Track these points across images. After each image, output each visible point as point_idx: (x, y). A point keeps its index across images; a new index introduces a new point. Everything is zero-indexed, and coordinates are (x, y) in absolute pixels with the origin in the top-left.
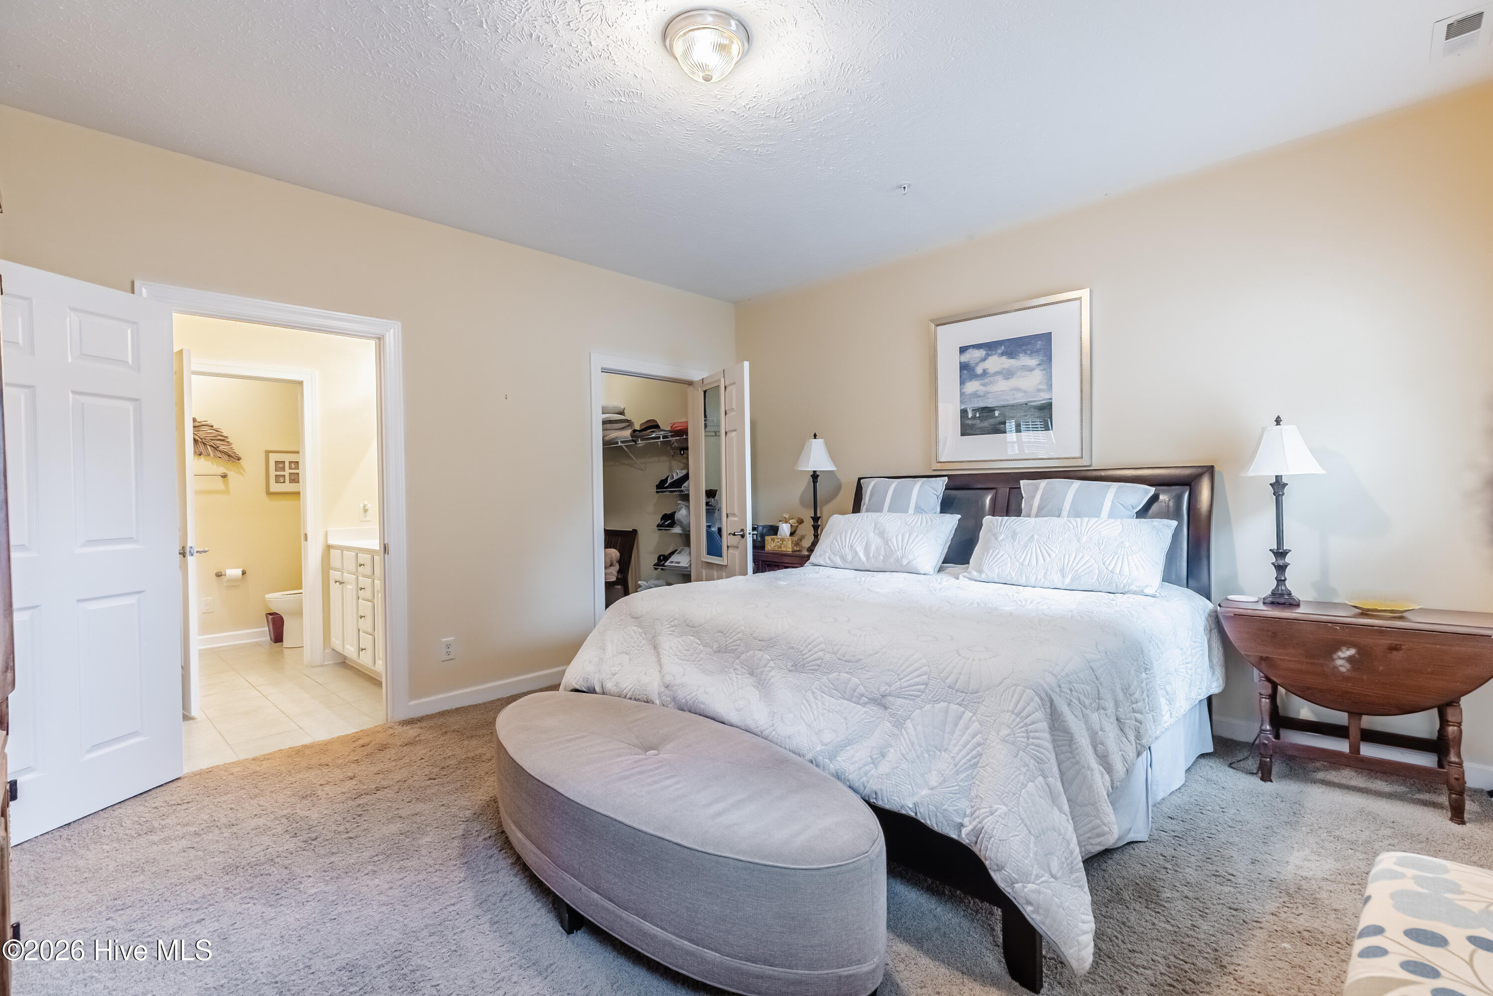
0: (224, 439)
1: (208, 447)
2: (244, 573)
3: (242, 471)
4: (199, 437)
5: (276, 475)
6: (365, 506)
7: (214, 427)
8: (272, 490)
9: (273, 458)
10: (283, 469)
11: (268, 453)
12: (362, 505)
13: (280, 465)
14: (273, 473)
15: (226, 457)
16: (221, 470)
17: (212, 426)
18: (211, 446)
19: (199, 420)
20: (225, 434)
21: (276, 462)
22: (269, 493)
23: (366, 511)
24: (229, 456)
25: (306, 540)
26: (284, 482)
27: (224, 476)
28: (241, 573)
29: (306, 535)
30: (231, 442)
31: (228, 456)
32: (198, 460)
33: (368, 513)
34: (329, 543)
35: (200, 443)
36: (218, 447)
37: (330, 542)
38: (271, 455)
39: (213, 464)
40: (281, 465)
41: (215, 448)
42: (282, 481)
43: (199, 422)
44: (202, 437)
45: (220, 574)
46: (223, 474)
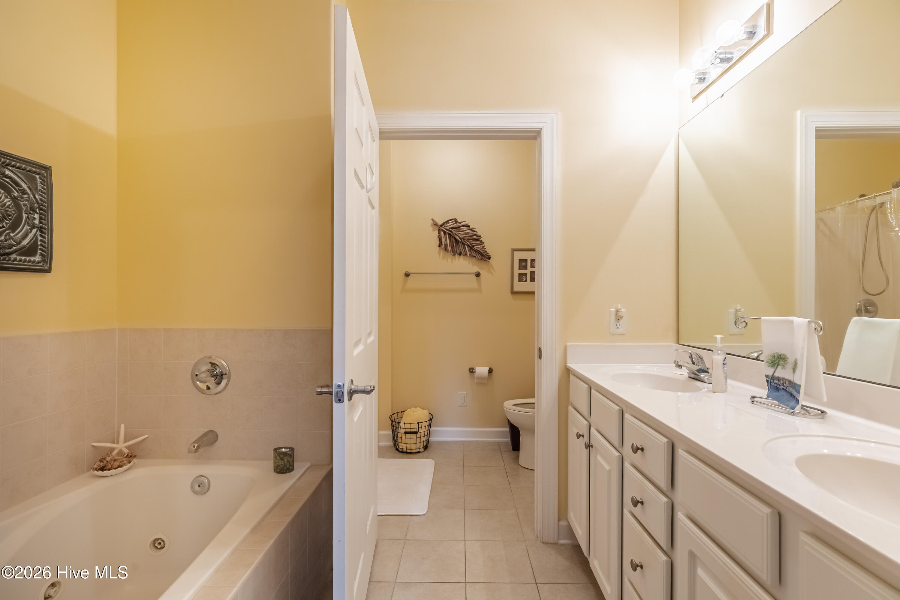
0: (478, 239)
1: (466, 247)
2: (490, 371)
3: (492, 270)
4: (460, 237)
5: (519, 274)
6: (617, 311)
7: (471, 227)
8: (515, 289)
9: (518, 256)
10: (525, 268)
11: (514, 250)
12: (613, 310)
13: (523, 264)
14: (517, 271)
15: (479, 256)
16: (475, 269)
17: (469, 226)
18: (468, 246)
19: (459, 221)
20: (479, 233)
21: (519, 260)
22: (514, 293)
23: (618, 318)
24: (482, 255)
25: (540, 357)
26: (526, 281)
27: (478, 275)
28: (487, 372)
29: (540, 350)
30: (483, 241)
31: (481, 255)
32: (459, 260)
33: (621, 322)
34: (568, 364)
35: (460, 243)
36: (474, 246)
37: (572, 365)
38: (515, 253)
39: (469, 263)
40: (524, 264)
41: (471, 248)
42: (524, 280)
43: (460, 223)
44: (462, 237)
45: (472, 371)
46: (476, 273)
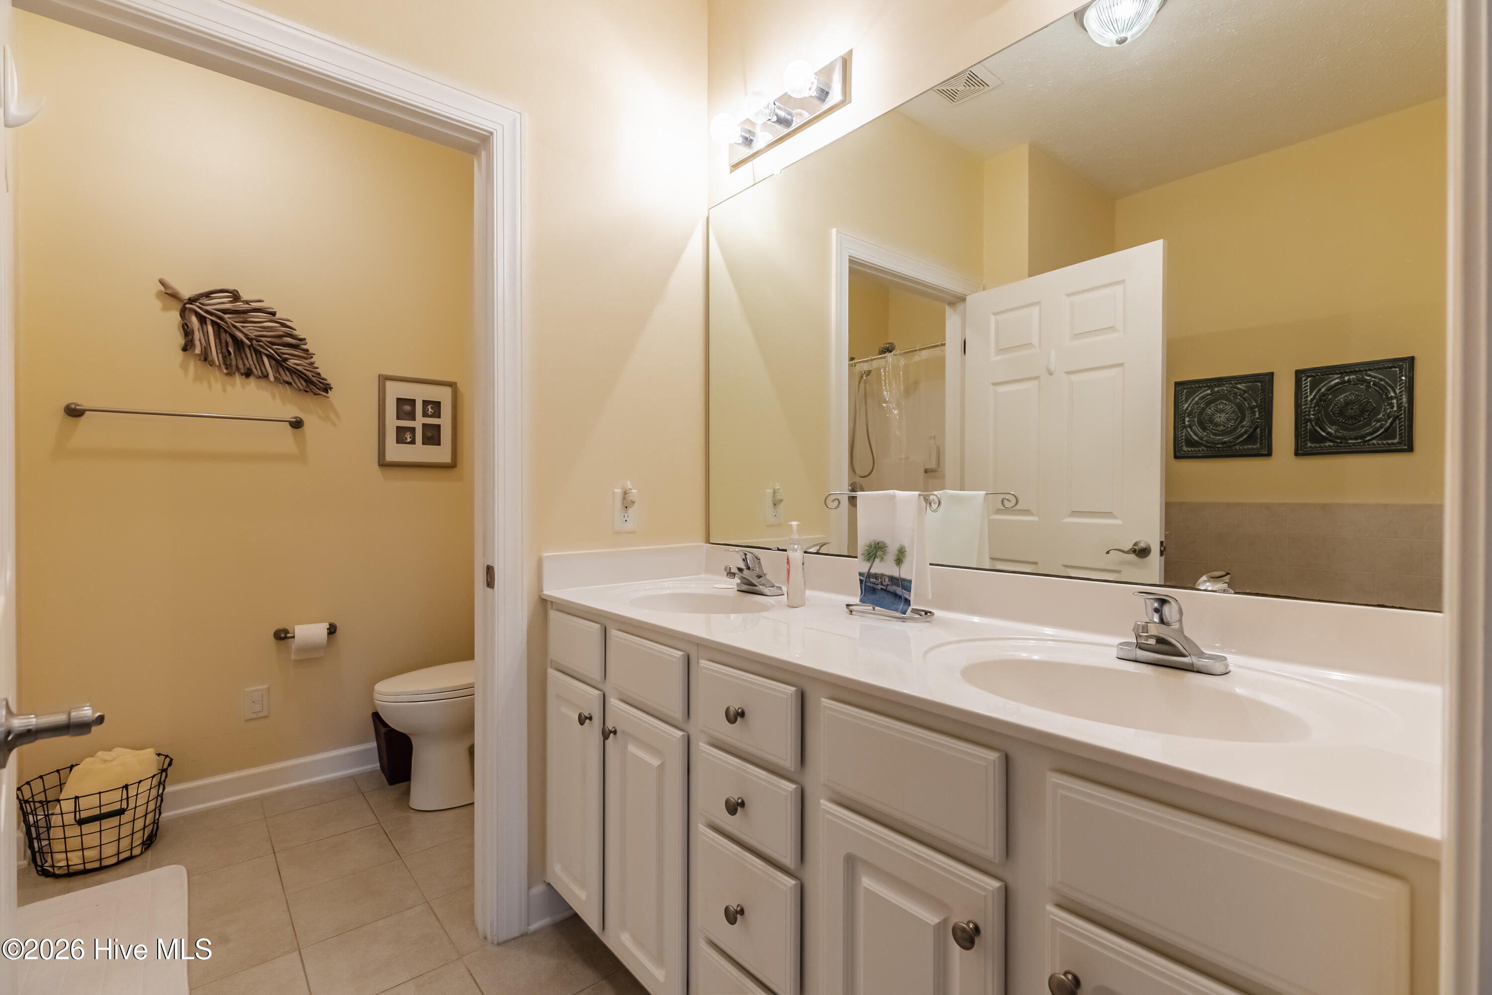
0: (298, 344)
1: (265, 360)
2: (332, 630)
3: (332, 416)
4: (246, 336)
5: (398, 428)
6: (625, 493)
7: (278, 316)
8: (390, 457)
9: (395, 391)
10: (412, 416)
11: (384, 379)
12: (618, 491)
13: (405, 407)
14: (392, 422)
15: (301, 384)
16: (291, 412)
17: (274, 314)
18: (270, 357)
19: (245, 296)
20: (299, 333)
21: (398, 399)
22: (383, 464)
23: (627, 504)
24: (308, 381)
25: (490, 583)
26: (413, 442)
27: (297, 424)
28: (326, 632)
29: (490, 570)
30: (311, 351)
31: (306, 381)
32: (243, 387)
33: (631, 510)
34: (545, 592)
35: (247, 350)
36: (285, 360)
37: (550, 591)
38: (389, 385)
39: (274, 397)
40: (408, 408)
41: (280, 363)
42: (409, 440)
43: (247, 302)
44: (252, 336)
45: (282, 636)
46: (295, 420)
